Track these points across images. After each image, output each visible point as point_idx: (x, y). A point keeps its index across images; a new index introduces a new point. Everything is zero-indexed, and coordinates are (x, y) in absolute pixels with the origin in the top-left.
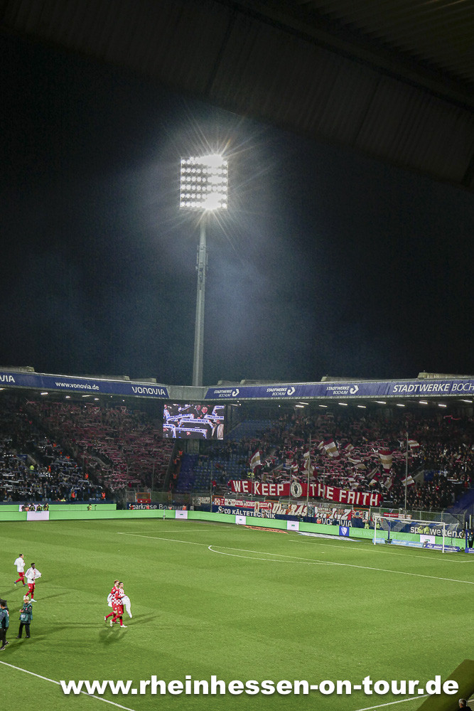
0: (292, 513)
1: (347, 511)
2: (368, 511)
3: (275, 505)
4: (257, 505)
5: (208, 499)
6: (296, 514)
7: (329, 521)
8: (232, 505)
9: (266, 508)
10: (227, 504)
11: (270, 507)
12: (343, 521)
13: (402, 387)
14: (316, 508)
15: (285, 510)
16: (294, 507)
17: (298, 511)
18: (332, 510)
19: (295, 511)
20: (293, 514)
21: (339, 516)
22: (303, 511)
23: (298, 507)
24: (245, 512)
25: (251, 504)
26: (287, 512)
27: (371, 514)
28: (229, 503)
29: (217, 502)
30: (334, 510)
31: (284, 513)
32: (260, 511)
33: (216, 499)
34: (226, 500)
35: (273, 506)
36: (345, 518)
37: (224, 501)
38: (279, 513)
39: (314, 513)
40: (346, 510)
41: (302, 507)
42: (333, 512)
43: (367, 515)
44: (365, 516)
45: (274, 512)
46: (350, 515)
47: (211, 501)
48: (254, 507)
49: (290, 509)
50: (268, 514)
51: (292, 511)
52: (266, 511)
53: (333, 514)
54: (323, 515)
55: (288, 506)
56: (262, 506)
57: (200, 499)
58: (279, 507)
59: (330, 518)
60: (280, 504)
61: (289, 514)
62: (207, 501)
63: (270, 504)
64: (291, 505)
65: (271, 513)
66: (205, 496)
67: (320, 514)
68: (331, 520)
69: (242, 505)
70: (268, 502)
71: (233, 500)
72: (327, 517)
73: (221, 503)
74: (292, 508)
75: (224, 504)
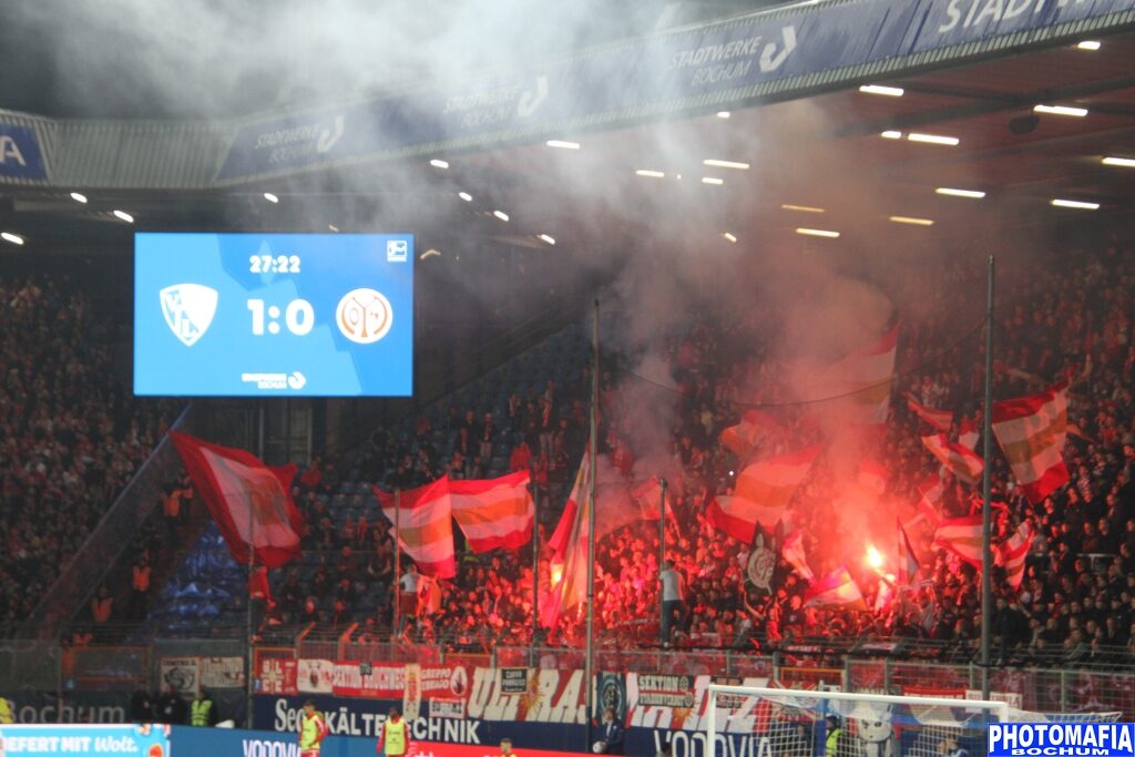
0: (541, 713)
2: (838, 679)
3: (479, 674)
4: (413, 681)
5: (234, 664)
6: (556, 716)
8: (324, 688)
9: (445, 694)
10: (304, 686)
11: (459, 688)
12: (738, 737)
14: (632, 678)
15: (515, 699)
16: (549, 680)
17: (564, 700)
18: (691, 687)
19: (555, 701)
20: (543, 718)
23: (566, 676)
24: (367, 717)
25: (387, 678)
26: (522, 709)
28: (314, 680)
29: (271, 677)
31: (510, 714)
32: (424, 712)
33: (266, 665)
34: (303, 664)
35: (471, 682)
36: (743, 720)
37: (295, 672)
38: (494, 714)
39: (625, 709)
41: (578, 676)
45: (475, 711)
47: (246, 672)
48: (401, 692)
49: (535, 690)
50: (452, 720)
51: (541, 699)
52: (445, 709)
53: (697, 707)
54: (660, 713)
55: (524, 672)
56: (431, 686)
57: (195, 669)
58: (493, 684)
59: (686, 726)
60: (499, 672)
61: (531, 717)
62: (227, 675)
63: (460, 672)
64: (538, 672)
65: (467, 718)
66: (218, 653)
67: (647, 707)
68: (690, 734)
69: (356, 684)
70: (449, 664)
71: (327, 666)
72: (676, 727)
73: (283, 686)
74: (542, 687)
75: (294, 683)
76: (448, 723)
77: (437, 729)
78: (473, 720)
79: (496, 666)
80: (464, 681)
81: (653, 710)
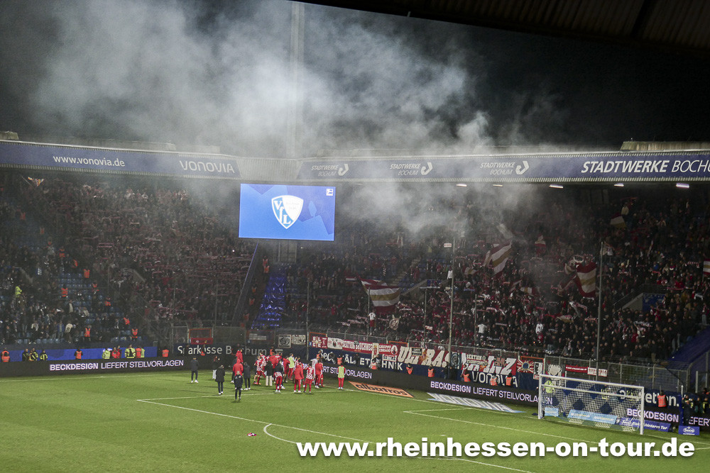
0: (427, 362)
1: (511, 361)
2: (542, 361)
3: (403, 348)
4: (375, 348)
5: (303, 337)
7: (482, 376)
8: (338, 347)
9: (389, 354)
10: (330, 346)
11: (394, 352)
12: (504, 376)
13: (596, 165)
14: (464, 355)
15: (417, 357)
16: (431, 352)
17: (437, 359)
18: (487, 359)
19: (433, 359)
21: (498, 369)
22: (443, 360)
23: (437, 352)
25: (366, 347)
26: (420, 361)
27: (547, 367)
28: (334, 345)
29: (316, 342)
30: (491, 358)
31: (416, 362)
33: (314, 338)
34: (329, 339)
35: (399, 351)
36: (506, 371)
37: (326, 341)
39: (461, 364)
40: (508, 360)
41: (442, 353)
42: (490, 363)
43: (540, 368)
44: (536, 369)
45: (401, 360)
46: (514, 367)
47: (306, 340)
48: (371, 352)
49: (425, 355)
50: (391, 362)
51: (427, 358)
52: (389, 358)
53: (489, 366)
54: (474, 366)
55: (421, 350)
56: (383, 350)
57: (290, 338)
58: (408, 352)
59: (484, 371)
60: (411, 348)
61: (423, 363)
62: (300, 340)
63: (394, 347)
64: (426, 350)
65: (397, 362)
66: (298, 333)
67: (470, 364)
68: (486, 374)
69: (353, 347)
70: (391, 344)
71: (340, 340)
72: (481, 370)
73: (322, 345)
74: (428, 354)
75: (326, 345)
76: (390, 363)
77: (386, 364)
78: (400, 363)
79: (410, 346)
80: (396, 350)
81: (472, 366)
